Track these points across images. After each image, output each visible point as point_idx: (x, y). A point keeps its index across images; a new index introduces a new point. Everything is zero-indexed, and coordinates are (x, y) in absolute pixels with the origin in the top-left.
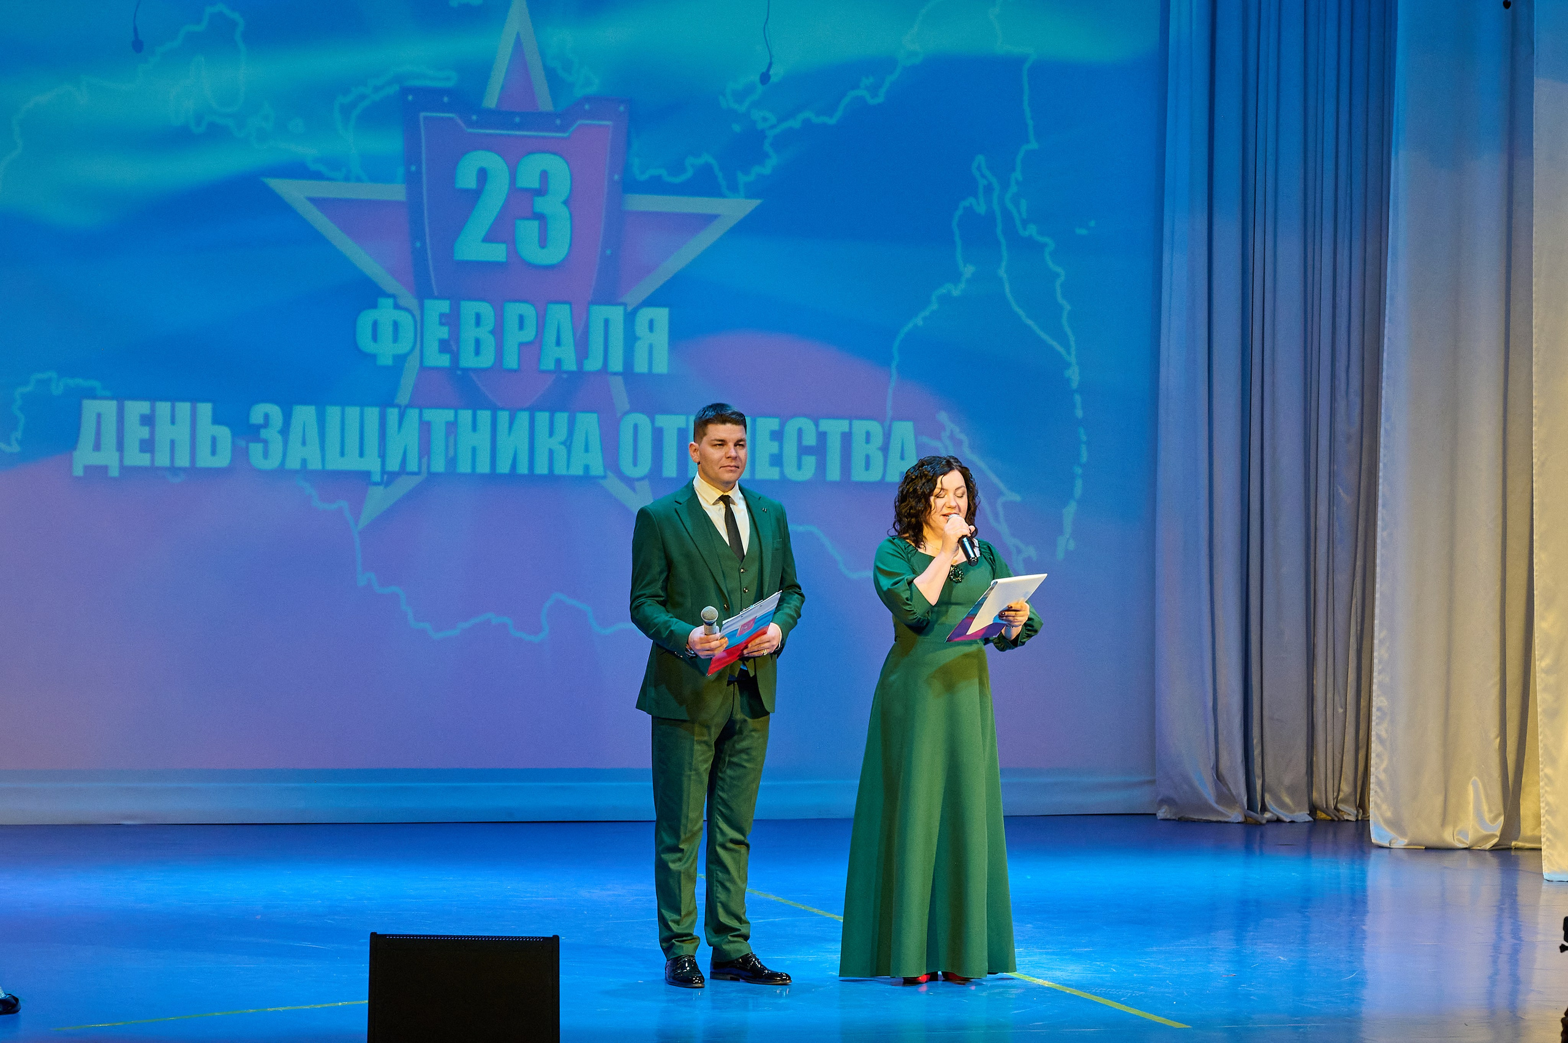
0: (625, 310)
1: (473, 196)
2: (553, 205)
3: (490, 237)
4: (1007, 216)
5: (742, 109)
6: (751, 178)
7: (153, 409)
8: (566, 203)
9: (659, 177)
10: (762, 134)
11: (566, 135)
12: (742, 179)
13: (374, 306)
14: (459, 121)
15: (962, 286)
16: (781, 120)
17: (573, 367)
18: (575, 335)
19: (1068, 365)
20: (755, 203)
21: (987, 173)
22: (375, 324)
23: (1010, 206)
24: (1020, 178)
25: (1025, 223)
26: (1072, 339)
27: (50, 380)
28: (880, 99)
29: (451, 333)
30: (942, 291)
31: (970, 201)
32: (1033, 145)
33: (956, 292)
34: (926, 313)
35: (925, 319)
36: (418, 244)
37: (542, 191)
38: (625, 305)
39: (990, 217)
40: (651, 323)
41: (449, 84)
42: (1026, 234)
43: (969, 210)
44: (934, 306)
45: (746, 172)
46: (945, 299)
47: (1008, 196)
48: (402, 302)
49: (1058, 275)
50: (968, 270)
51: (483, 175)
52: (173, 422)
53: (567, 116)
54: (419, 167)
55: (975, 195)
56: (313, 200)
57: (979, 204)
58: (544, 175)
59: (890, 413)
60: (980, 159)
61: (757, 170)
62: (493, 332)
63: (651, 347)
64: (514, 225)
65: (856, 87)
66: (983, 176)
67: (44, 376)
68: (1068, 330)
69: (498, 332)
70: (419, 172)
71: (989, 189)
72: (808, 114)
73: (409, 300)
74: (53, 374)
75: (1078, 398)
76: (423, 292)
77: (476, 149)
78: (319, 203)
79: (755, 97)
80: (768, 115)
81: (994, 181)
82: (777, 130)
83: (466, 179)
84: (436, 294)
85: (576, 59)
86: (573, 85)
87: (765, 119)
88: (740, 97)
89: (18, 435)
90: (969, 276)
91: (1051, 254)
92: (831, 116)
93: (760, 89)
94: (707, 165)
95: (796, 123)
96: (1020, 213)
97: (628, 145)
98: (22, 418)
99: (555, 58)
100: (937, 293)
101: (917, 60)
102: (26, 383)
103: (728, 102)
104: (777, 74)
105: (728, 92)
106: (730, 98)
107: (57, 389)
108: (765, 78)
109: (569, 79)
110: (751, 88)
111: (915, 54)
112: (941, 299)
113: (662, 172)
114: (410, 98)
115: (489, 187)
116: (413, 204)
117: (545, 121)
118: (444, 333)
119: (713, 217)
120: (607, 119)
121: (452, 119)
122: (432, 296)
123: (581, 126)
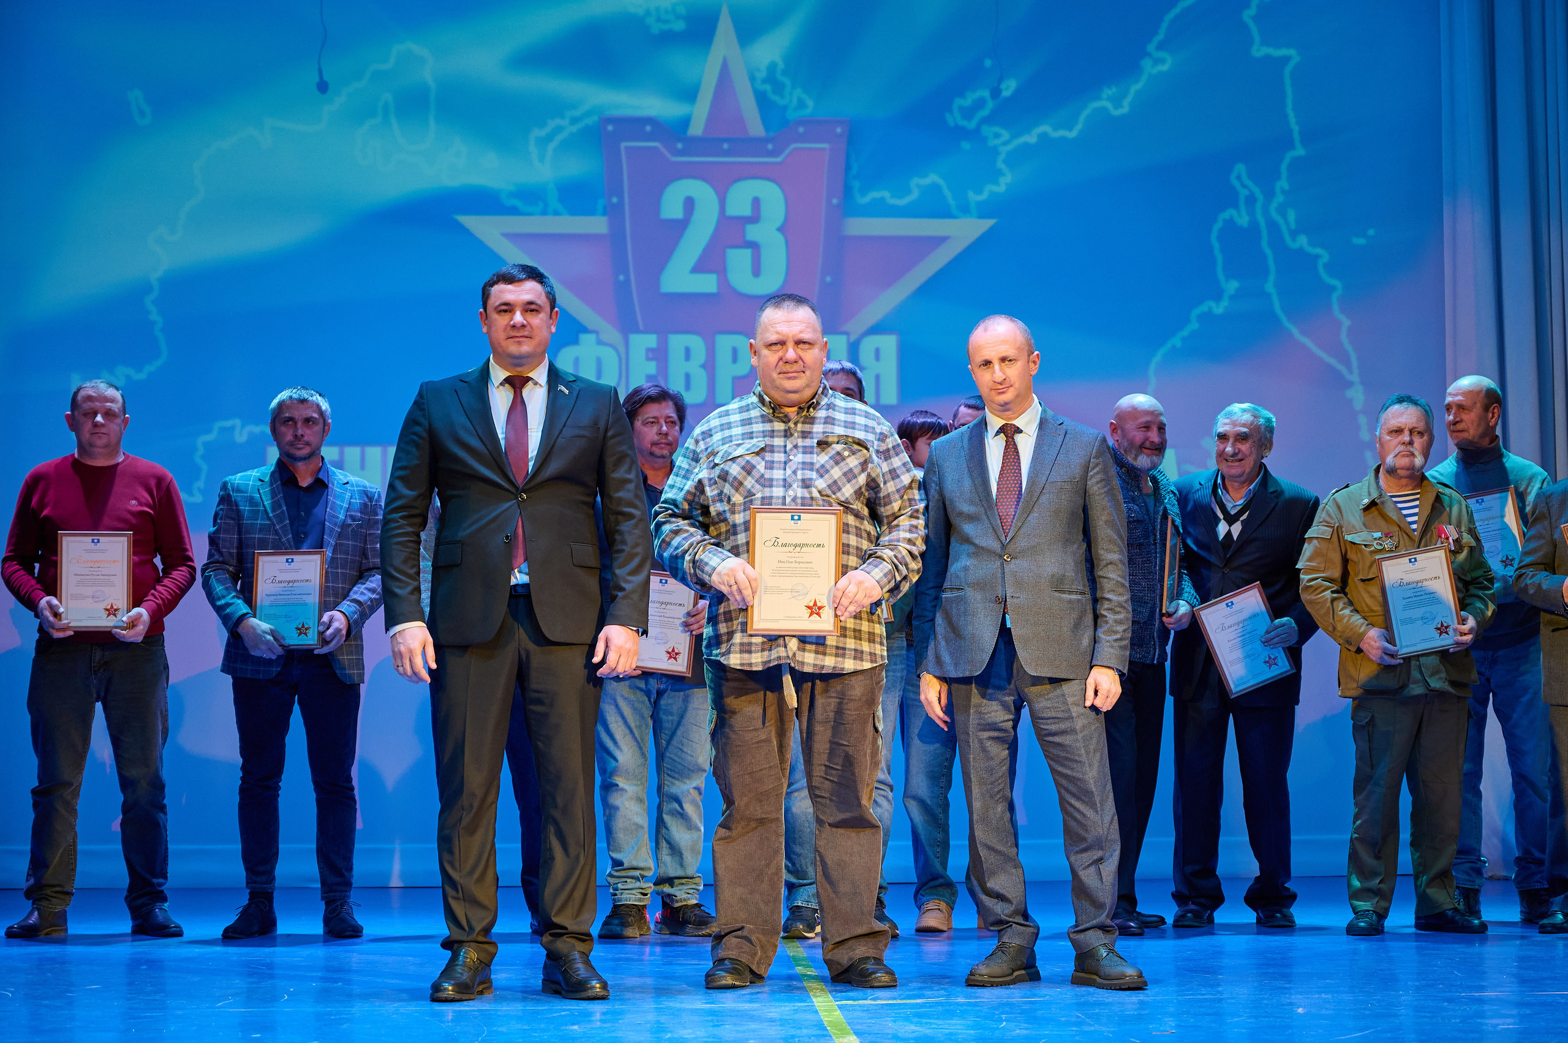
0: (848, 339)
1: (680, 226)
2: (767, 233)
3: (699, 268)
4: (1273, 226)
5: (972, 125)
6: (983, 197)
7: (341, 454)
8: (781, 229)
9: (882, 199)
10: (995, 151)
11: (779, 159)
12: (973, 198)
13: (576, 342)
14: (664, 151)
16: (1014, 136)
19: (1349, 384)
20: (989, 223)
21: (1248, 182)
22: (576, 361)
23: (1277, 218)
24: (1286, 187)
25: (1293, 234)
26: (1353, 356)
27: (233, 428)
28: (1125, 109)
29: (657, 368)
30: (1203, 308)
31: (1230, 213)
32: (1300, 152)
33: (1219, 308)
34: (1185, 333)
35: (1183, 339)
36: (621, 278)
37: (755, 218)
38: (847, 333)
39: (1254, 227)
40: (877, 352)
41: (652, 112)
42: (1294, 245)
43: (1230, 222)
44: (1194, 325)
45: (979, 191)
46: (1208, 317)
47: (1274, 205)
48: (604, 337)
49: (1333, 288)
50: (1232, 286)
51: (689, 204)
52: (363, 467)
53: (779, 141)
54: (621, 196)
55: (1236, 206)
56: (507, 236)
57: (1240, 216)
58: (756, 203)
60: (1240, 168)
61: (990, 189)
62: (704, 366)
63: (878, 378)
64: (724, 254)
65: (1099, 98)
66: (1244, 186)
67: (228, 423)
68: (1349, 348)
69: (710, 366)
70: (620, 205)
71: (1251, 200)
72: (1045, 128)
73: (612, 334)
74: (237, 422)
75: (1363, 420)
76: (628, 326)
77: (680, 178)
78: (513, 238)
79: (985, 112)
80: (997, 129)
81: (1257, 190)
82: (1010, 147)
83: (671, 207)
84: (641, 327)
85: (787, 81)
86: (785, 108)
87: (997, 136)
88: (968, 113)
89: (200, 484)
90: (1232, 292)
91: (1325, 266)
92: (1070, 129)
93: (990, 104)
94: (936, 188)
95: (1031, 138)
96: (1287, 224)
97: (848, 168)
98: (205, 467)
99: (764, 81)
100: (1197, 311)
101: (1164, 68)
102: (208, 431)
103: (955, 118)
104: (1009, 87)
105: (955, 107)
106: (957, 115)
107: (241, 436)
108: (996, 93)
109: (781, 102)
110: (980, 104)
111: (1162, 61)
112: (1201, 318)
113: (886, 194)
114: (610, 128)
115: (697, 216)
116: (616, 236)
117: (754, 146)
118: (652, 368)
119: (942, 240)
120: (822, 142)
121: (655, 148)
122: (637, 331)
123: (795, 149)
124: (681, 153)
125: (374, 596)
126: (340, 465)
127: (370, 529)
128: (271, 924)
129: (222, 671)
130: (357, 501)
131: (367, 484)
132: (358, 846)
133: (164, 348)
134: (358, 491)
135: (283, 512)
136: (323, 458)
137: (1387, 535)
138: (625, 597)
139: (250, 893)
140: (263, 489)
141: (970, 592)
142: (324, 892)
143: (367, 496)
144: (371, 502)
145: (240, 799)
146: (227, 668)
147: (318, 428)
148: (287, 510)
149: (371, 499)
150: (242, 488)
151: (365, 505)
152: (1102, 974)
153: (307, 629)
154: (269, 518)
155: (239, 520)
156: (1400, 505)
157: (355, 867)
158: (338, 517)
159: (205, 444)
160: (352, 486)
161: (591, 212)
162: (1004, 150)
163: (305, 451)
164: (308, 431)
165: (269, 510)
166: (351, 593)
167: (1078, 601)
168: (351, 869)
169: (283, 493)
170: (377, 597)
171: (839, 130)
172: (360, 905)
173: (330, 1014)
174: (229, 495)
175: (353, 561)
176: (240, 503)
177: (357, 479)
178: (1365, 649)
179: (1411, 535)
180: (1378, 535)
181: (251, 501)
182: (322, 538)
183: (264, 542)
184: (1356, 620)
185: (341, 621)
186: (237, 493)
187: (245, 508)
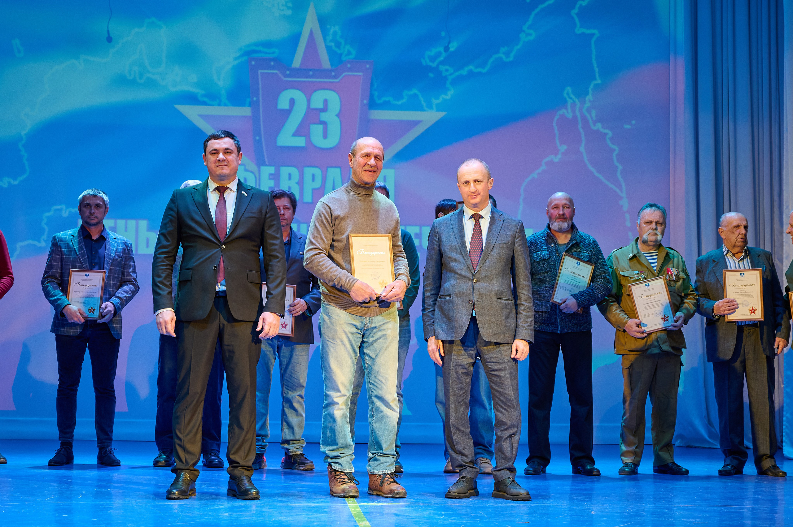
1: (287, 113)
2: (331, 117)
3: (296, 134)
4: (584, 118)
5: (434, 65)
6: (440, 101)
7: (116, 223)
8: (338, 115)
9: (389, 101)
10: (445, 78)
11: (338, 80)
12: (435, 101)
14: (280, 75)
15: (559, 156)
16: (455, 71)
19: (621, 198)
20: (443, 114)
21: (572, 96)
23: (587, 114)
24: (592, 99)
25: (594, 123)
26: (623, 184)
27: (61, 209)
28: (511, 59)
29: (275, 184)
30: (548, 159)
31: (563, 111)
32: (598, 81)
33: (556, 159)
34: (539, 171)
35: (538, 174)
36: (258, 138)
37: (325, 110)
39: (575, 119)
40: (385, 177)
41: (275, 55)
42: (595, 128)
43: (563, 116)
44: (544, 167)
45: (437, 98)
46: (550, 163)
47: (585, 108)
48: (248, 168)
49: (614, 150)
51: (292, 102)
52: (126, 230)
53: (338, 71)
54: (258, 98)
55: (566, 108)
56: (201, 116)
57: (568, 113)
58: (326, 102)
60: (569, 89)
61: (443, 97)
62: (298, 183)
64: (309, 127)
65: (497, 52)
66: (570, 98)
67: (59, 207)
68: (621, 179)
69: (301, 183)
70: (258, 101)
71: (574, 105)
72: (471, 67)
73: (253, 167)
74: (63, 206)
75: (627, 216)
76: (260, 162)
77: (288, 88)
78: (204, 117)
79: (441, 59)
80: (447, 67)
81: (576, 100)
82: (453, 76)
83: (283, 103)
84: (267, 163)
85: (343, 42)
86: (341, 55)
87: (447, 70)
88: (433, 59)
89: (45, 237)
90: (563, 151)
91: (610, 139)
92: (484, 68)
93: (444, 55)
94: (415, 95)
95: (464, 72)
96: (591, 117)
97: (372, 85)
98: (47, 228)
99: (331, 41)
100: (545, 160)
101: (531, 38)
102: (49, 211)
103: (426, 61)
104: (453, 47)
105: (426, 56)
106: (427, 60)
107: (65, 214)
108: (446, 49)
109: (339, 51)
110: (439, 54)
111: (530, 34)
112: (547, 164)
113: (390, 99)
114: (253, 63)
115: (296, 108)
116: (255, 117)
117: (326, 73)
118: (272, 183)
119: (416, 123)
120: (360, 72)
121: (276, 74)
122: (265, 165)
123: (346, 75)
124: (288, 76)
125: (128, 295)
126: (114, 229)
127: (126, 262)
128: (72, 458)
129: (51, 331)
130: (121, 248)
131: (126, 239)
132: (116, 420)
133: (27, 168)
134: (121, 242)
135: (84, 252)
136: (104, 225)
137: (641, 272)
138: (272, 298)
139: (61, 443)
140: (74, 240)
141: (455, 297)
142: (98, 443)
143: (126, 245)
144: (127, 248)
145: (58, 395)
146: (53, 330)
147: (102, 210)
148: (86, 251)
149: (127, 247)
150: (63, 239)
151: (124, 249)
152: (508, 493)
153: (94, 310)
154: (77, 255)
155: (61, 256)
156: (648, 258)
158: (111, 255)
159: (47, 217)
160: (118, 240)
161: (243, 105)
162: (450, 78)
163: (95, 221)
164: (97, 211)
165: (77, 251)
166: (116, 294)
167: (509, 304)
168: (112, 431)
169: (84, 242)
170: (129, 296)
171: (368, 66)
173: (103, 505)
174: (57, 243)
175: (118, 278)
176: (62, 247)
177: (121, 236)
178: (627, 330)
179: (653, 272)
180: (637, 272)
181: (68, 246)
182: (104, 265)
183: (74, 267)
184: (622, 315)
185: (111, 306)
186: (61, 242)
187: (65, 250)
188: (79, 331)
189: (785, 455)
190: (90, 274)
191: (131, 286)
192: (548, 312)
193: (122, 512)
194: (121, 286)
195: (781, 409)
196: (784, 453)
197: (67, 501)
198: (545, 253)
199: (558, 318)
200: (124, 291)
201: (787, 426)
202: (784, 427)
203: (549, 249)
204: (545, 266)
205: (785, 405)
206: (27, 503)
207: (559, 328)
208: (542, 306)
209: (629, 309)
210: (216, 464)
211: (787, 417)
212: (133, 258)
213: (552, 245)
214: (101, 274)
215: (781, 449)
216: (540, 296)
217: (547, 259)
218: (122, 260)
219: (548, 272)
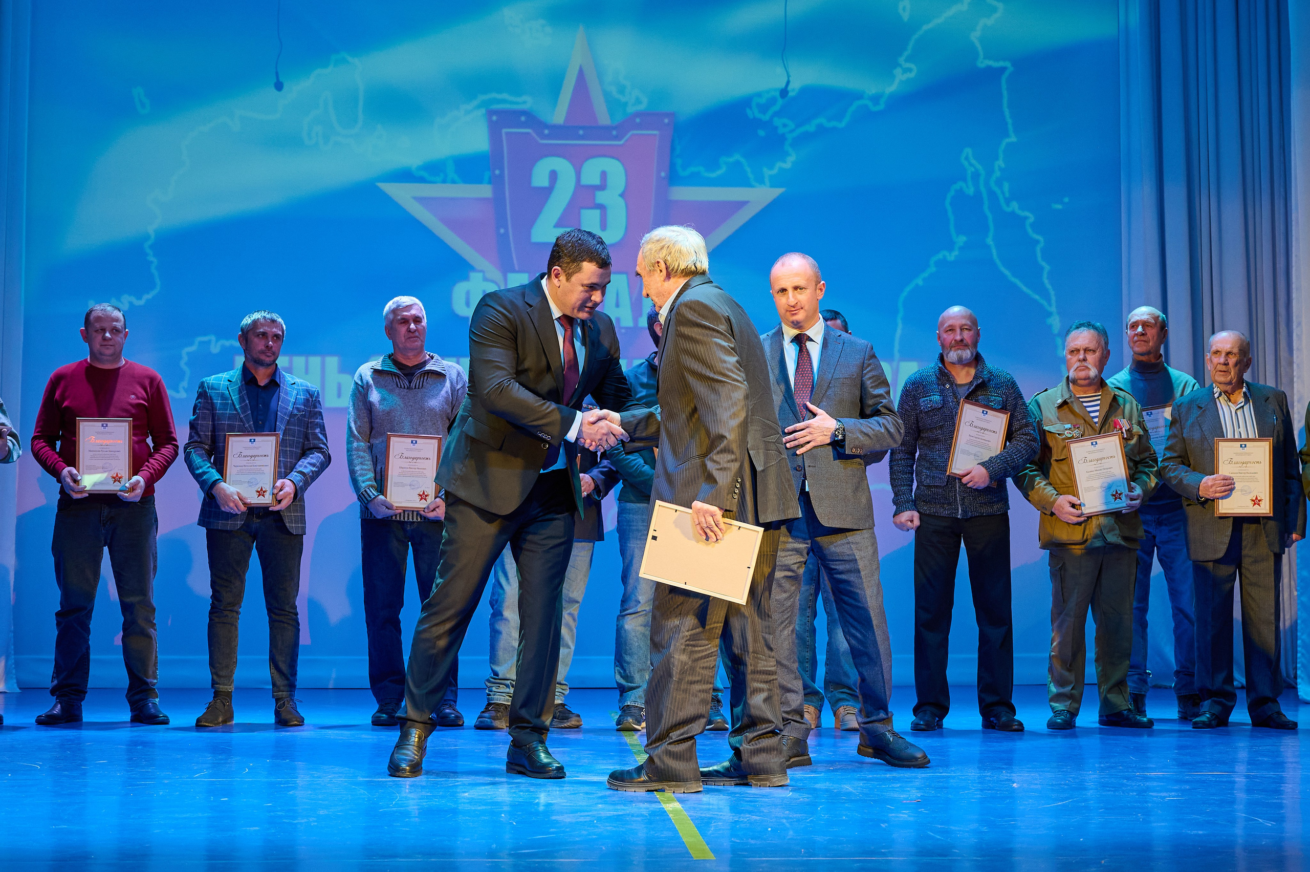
1: (546, 193)
2: (612, 198)
3: (560, 224)
4: (992, 194)
5: (766, 118)
6: (775, 171)
7: (291, 362)
8: (622, 195)
9: (698, 172)
10: (783, 138)
11: (621, 142)
12: (767, 172)
13: (467, 279)
14: (534, 135)
15: (956, 253)
16: (798, 126)
17: (630, 324)
18: (631, 298)
19: (1050, 314)
20: (780, 190)
21: (973, 162)
22: (468, 293)
23: (996, 189)
24: (1003, 166)
25: (1008, 201)
26: (1052, 293)
27: (209, 342)
28: (881, 107)
30: (940, 256)
31: (960, 185)
32: (1013, 139)
33: (952, 256)
34: (925, 274)
35: (924, 280)
36: (502, 231)
37: (603, 187)
39: (978, 196)
41: (526, 106)
42: (1009, 210)
43: (960, 192)
44: (932, 269)
45: (771, 167)
46: (942, 263)
47: (993, 178)
48: (488, 276)
49: (1038, 242)
50: (961, 240)
51: (553, 176)
52: (307, 372)
53: (621, 129)
54: (502, 170)
55: (964, 180)
56: (416, 198)
57: (967, 187)
58: (604, 175)
59: (897, 355)
60: (968, 151)
61: (780, 165)
64: (579, 213)
65: (861, 98)
66: (971, 165)
67: (206, 338)
68: (1049, 286)
70: (501, 176)
71: (976, 176)
72: (821, 120)
73: (495, 274)
74: (213, 338)
76: (507, 268)
77: (546, 156)
78: (420, 200)
79: (776, 108)
80: (785, 121)
81: (979, 167)
82: (795, 134)
83: (540, 178)
84: (517, 268)
85: (627, 84)
86: (626, 104)
87: (785, 125)
88: (763, 109)
89: (184, 384)
90: (962, 244)
91: (1032, 225)
92: (840, 121)
93: (780, 102)
94: (738, 163)
95: (811, 127)
96: (1003, 193)
97: (673, 149)
98: (187, 370)
99: (611, 83)
100: (934, 259)
101: (912, 75)
102: (191, 344)
103: (753, 113)
104: (794, 89)
105: (754, 105)
106: (756, 110)
107: (215, 349)
108: (784, 93)
109: (623, 99)
110: (772, 101)
111: (910, 70)
112: (938, 263)
113: (701, 169)
114: (494, 118)
115: (559, 184)
116: (498, 200)
119: (740, 205)
120: (654, 130)
121: (528, 133)
122: (513, 271)
123: (633, 135)
124: (547, 137)
125: (314, 469)
127: (310, 419)
128: (231, 715)
129: (199, 524)
130: (302, 397)
131: (309, 384)
133: (158, 280)
134: (302, 389)
135: (246, 405)
136: (276, 365)
137: (1076, 426)
139: (215, 693)
140: (232, 387)
142: (274, 691)
143: (309, 394)
144: (312, 398)
146: (201, 522)
148: (249, 402)
149: (312, 396)
150: (216, 386)
151: (307, 400)
153: (264, 492)
154: (236, 409)
155: (213, 410)
156: (1085, 404)
157: (298, 673)
158: (287, 409)
159: (188, 354)
160: (298, 386)
161: (480, 181)
162: (790, 137)
165: (235, 403)
166: (297, 466)
167: (858, 469)
168: (296, 674)
169: (246, 390)
170: (316, 469)
171: (666, 121)
172: (301, 702)
173: (280, 783)
174: (205, 392)
175: (298, 442)
176: (214, 398)
177: (302, 381)
178: (1056, 512)
179: (1093, 425)
180: (1069, 426)
181: (223, 396)
182: (276, 424)
183: (231, 428)
184: (1050, 490)
185: (290, 486)
186: (211, 390)
187: (218, 402)
188: (240, 523)
189: (1300, 697)
190: (258, 439)
191: (320, 455)
192: (943, 487)
193: (310, 792)
194: (304, 454)
195: (1294, 627)
196: (1299, 694)
197: (226, 778)
198: (936, 398)
199: (957, 495)
200: (308, 463)
201: (1303, 654)
202: (1299, 655)
203: (942, 393)
204: (936, 418)
205: (1299, 621)
206: (166, 781)
207: (960, 510)
208: (933, 477)
209: (1058, 482)
210: (453, 721)
211: (1303, 641)
212: (320, 413)
213: (948, 386)
214: (273, 438)
215: (1294, 688)
216: (931, 463)
217: (941, 408)
218: (304, 416)
219: (941, 427)
